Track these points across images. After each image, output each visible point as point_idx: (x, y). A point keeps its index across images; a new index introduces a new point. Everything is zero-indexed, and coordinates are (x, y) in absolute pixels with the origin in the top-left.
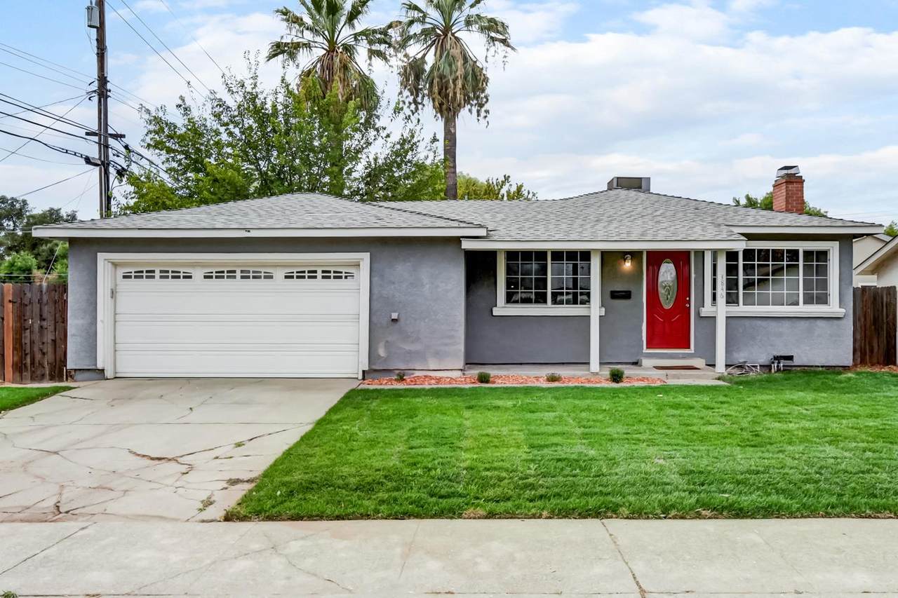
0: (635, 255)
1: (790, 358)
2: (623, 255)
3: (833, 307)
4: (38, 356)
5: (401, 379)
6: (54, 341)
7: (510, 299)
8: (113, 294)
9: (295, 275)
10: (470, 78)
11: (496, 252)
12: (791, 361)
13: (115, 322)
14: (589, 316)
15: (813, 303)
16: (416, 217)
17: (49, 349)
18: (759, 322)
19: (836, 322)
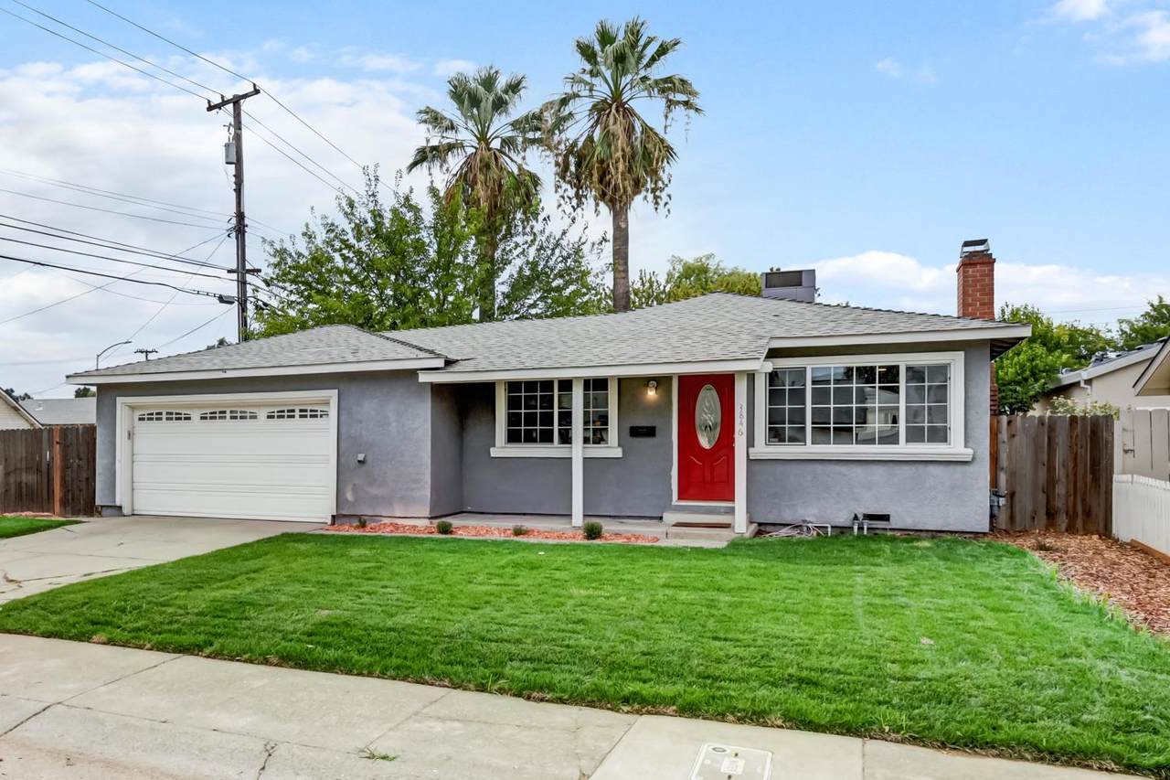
0: (662, 382)
1: (886, 518)
2: (646, 381)
3: (956, 446)
4: (76, 493)
5: (363, 525)
6: (87, 479)
7: (513, 437)
8: (130, 435)
9: (276, 414)
10: (639, 157)
11: (494, 383)
12: (887, 523)
13: (133, 462)
14: (571, 458)
15: (924, 441)
16: (400, 348)
17: (83, 486)
18: (837, 468)
19: (960, 468)
